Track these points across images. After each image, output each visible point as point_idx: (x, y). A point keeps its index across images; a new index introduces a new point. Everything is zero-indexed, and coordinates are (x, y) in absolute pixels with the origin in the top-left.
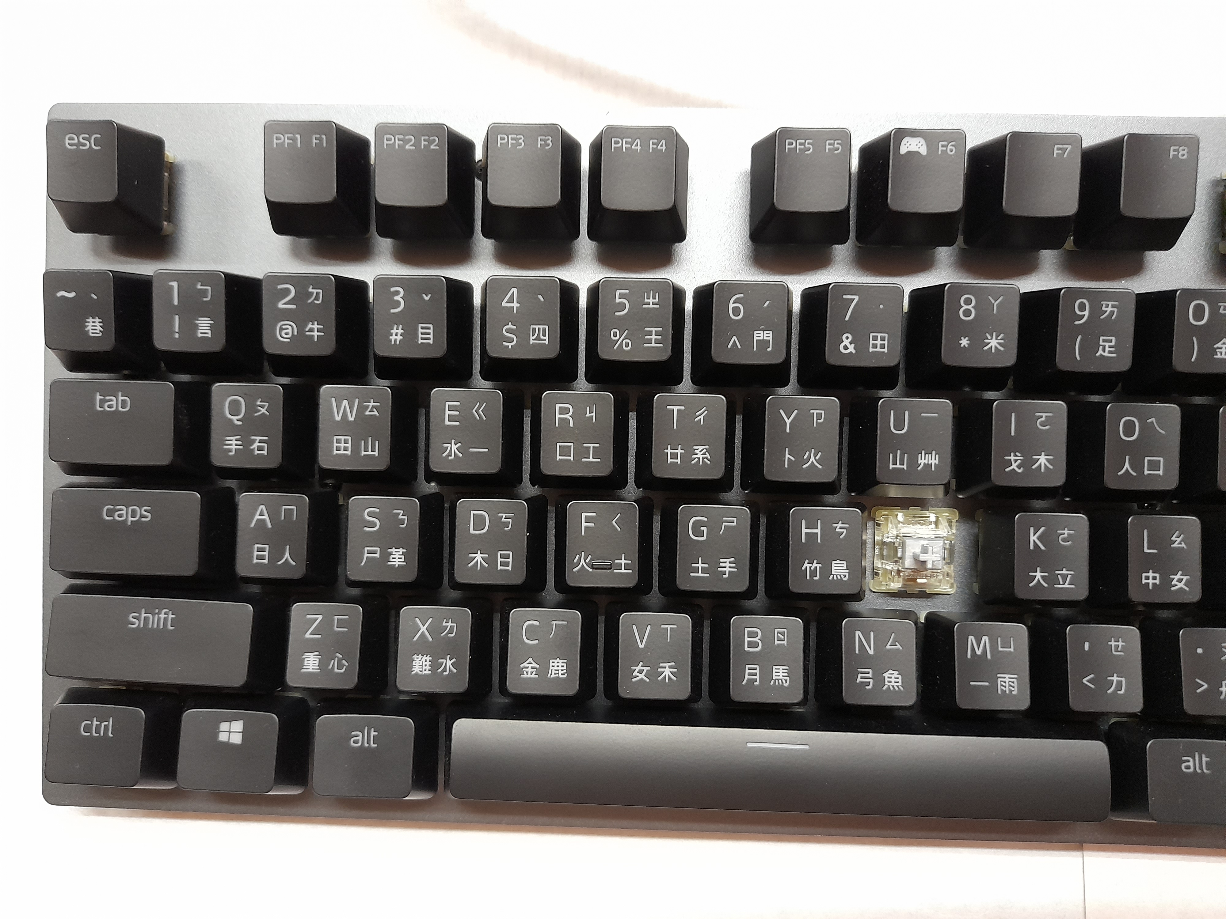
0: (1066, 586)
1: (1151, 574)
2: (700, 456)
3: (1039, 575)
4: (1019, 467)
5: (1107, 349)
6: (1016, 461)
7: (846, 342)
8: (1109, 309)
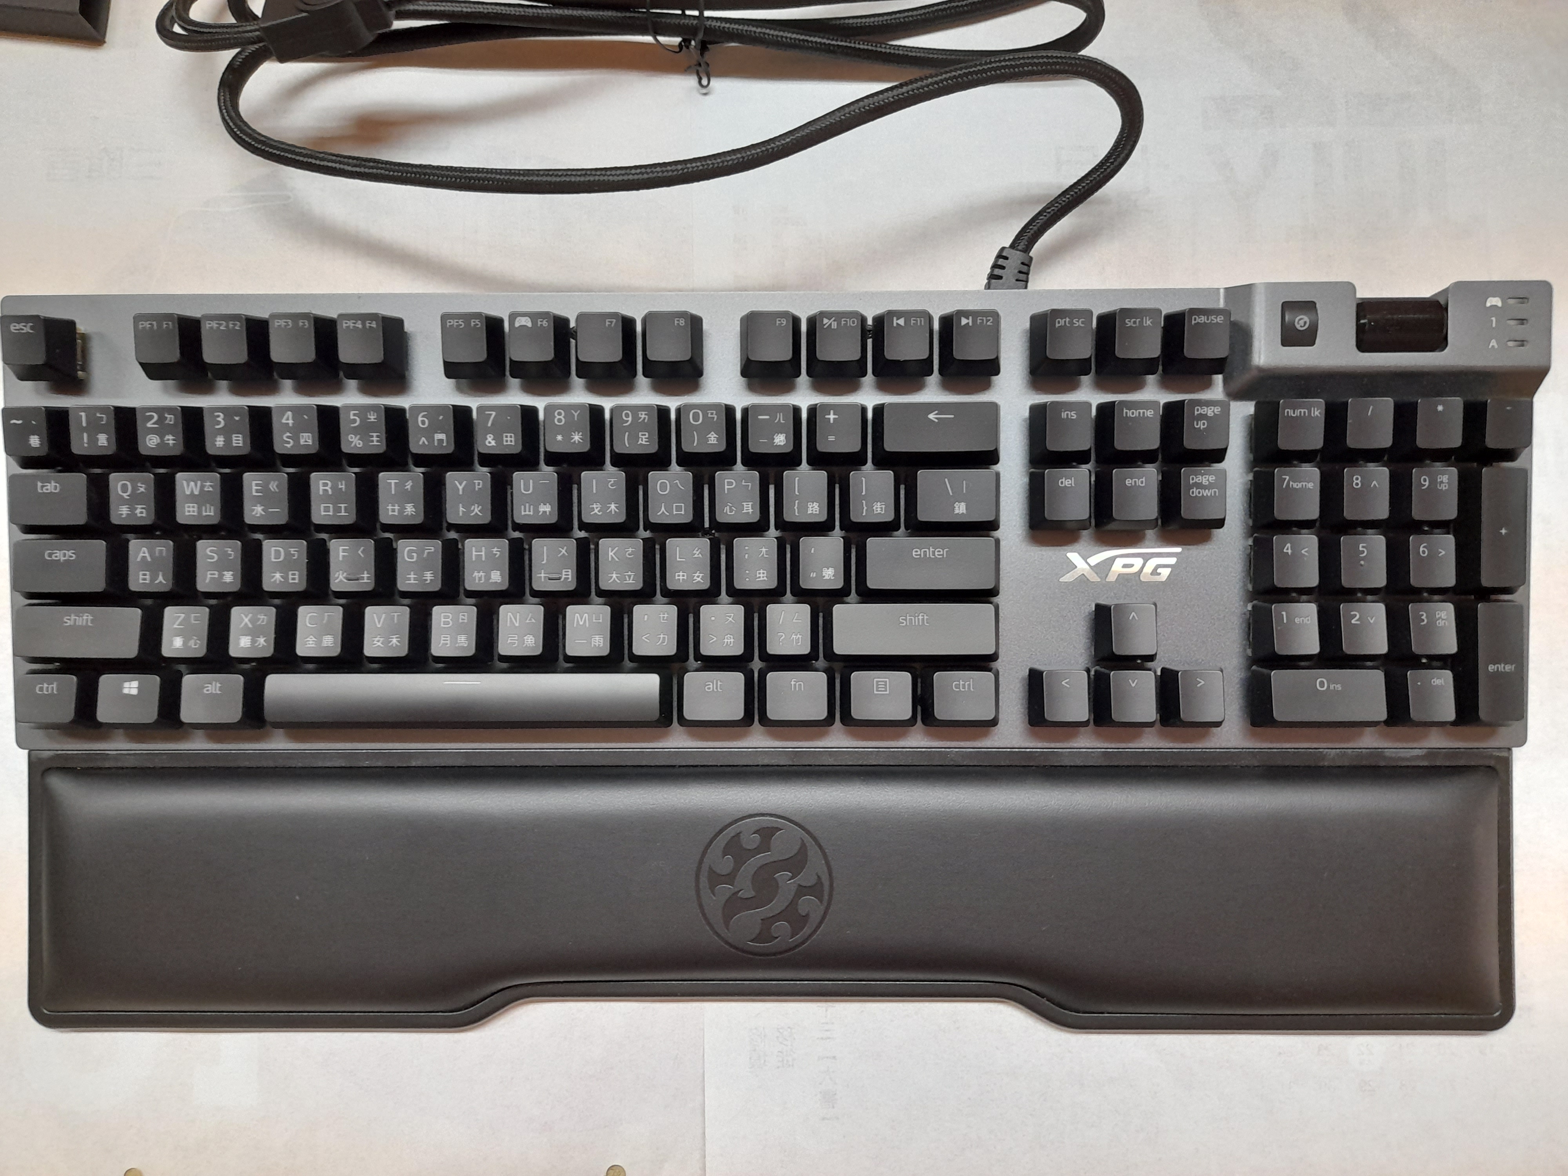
0: (631, 582)
1: (681, 574)
2: (409, 510)
3: (614, 576)
4: (599, 511)
5: (644, 440)
6: (597, 508)
7: (490, 439)
8: (643, 416)
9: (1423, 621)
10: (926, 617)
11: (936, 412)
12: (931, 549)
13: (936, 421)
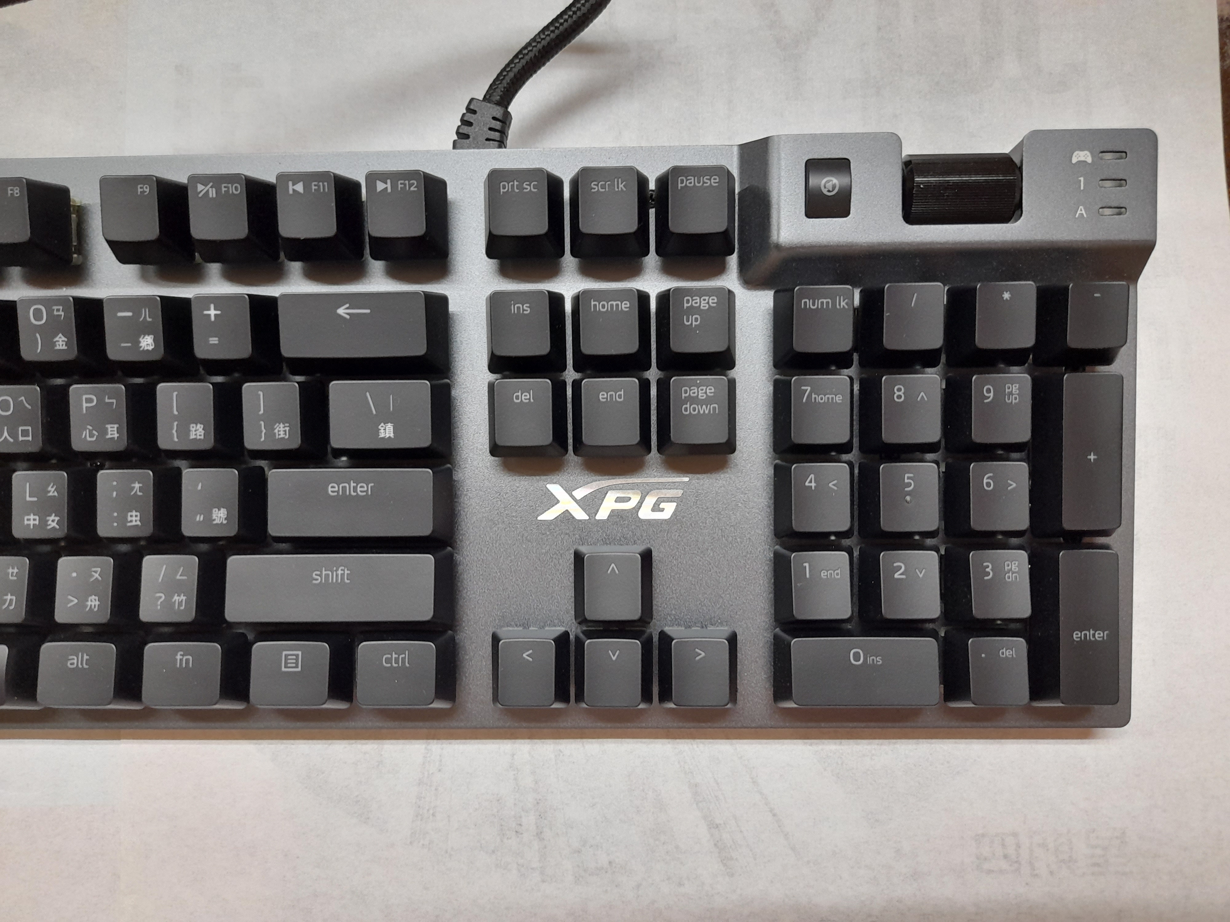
1: (30, 518)
9: (988, 574)
10: (346, 572)
11: (347, 305)
12: (352, 484)
13: (348, 317)
